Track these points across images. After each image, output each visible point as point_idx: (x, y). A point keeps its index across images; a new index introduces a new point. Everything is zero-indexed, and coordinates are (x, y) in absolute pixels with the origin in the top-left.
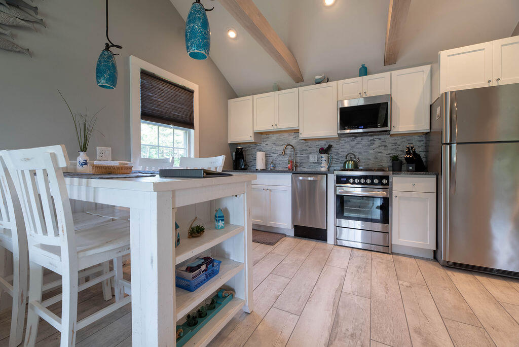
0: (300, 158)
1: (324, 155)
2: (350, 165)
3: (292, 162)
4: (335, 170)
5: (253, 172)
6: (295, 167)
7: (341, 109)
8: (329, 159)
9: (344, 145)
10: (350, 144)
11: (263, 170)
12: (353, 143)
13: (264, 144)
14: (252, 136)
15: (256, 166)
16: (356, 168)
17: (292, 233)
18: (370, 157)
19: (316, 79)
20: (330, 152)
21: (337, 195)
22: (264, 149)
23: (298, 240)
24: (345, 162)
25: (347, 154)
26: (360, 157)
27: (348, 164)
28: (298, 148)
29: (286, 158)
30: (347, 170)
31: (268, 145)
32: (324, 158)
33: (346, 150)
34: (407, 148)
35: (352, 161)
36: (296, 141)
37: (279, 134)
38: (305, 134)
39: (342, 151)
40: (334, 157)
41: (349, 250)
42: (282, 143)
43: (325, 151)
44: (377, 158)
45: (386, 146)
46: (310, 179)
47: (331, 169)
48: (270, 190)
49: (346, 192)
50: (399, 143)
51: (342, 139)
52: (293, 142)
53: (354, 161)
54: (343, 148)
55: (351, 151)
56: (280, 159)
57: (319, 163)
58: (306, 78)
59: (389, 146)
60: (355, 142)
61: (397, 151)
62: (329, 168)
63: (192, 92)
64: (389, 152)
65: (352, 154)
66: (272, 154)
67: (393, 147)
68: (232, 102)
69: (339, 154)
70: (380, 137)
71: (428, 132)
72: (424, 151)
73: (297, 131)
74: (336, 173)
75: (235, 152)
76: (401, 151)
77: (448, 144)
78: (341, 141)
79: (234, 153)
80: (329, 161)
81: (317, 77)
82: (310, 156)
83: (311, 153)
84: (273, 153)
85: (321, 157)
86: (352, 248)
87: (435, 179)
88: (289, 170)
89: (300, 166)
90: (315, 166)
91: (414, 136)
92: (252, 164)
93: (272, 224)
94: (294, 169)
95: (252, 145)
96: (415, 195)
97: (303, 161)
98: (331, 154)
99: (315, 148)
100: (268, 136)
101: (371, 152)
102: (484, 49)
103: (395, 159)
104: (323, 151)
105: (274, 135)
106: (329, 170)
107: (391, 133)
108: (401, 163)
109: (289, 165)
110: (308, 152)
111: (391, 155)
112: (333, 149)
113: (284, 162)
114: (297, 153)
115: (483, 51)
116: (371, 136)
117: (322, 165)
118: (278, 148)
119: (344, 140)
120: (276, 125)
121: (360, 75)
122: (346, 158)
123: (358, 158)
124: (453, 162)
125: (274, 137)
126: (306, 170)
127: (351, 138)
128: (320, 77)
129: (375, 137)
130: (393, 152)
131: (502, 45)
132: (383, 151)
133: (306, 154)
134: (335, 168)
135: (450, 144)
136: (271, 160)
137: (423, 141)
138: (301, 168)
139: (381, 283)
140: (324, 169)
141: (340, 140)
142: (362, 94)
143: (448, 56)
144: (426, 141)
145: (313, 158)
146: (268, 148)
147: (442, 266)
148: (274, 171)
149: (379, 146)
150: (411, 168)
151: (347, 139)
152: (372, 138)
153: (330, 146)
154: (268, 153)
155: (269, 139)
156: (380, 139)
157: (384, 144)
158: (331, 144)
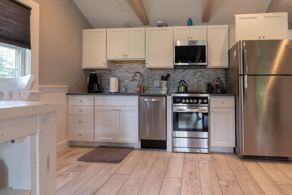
0: (147, 83)
1: (164, 82)
2: (182, 89)
3: (140, 86)
4: (172, 93)
5: (107, 95)
6: (143, 90)
7: (176, 47)
8: (168, 84)
9: (178, 75)
10: (182, 74)
11: (116, 93)
12: (184, 74)
13: (117, 71)
14: (105, 63)
15: (109, 89)
16: (186, 91)
17: (139, 146)
18: (194, 84)
19: (158, 23)
20: (169, 80)
21: (173, 112)
22: (118, 75)
23: (143, 152)
24: (179, 87)
25: (180, 81)
26: (189, 83)
27: (181, 88)
28: (145, 75)
29: (136, 83)
30: (180, 93)
31: (121, 72)
32: (164, 84)
33: (179, 78)
34: (217, 78)
35: (183, 86)
36: (144, 70)
37: (131, 64)
38: (150, 64)
39: (176, 79)
40: (172, 83)
41: (182, 155)
42: (132, 71)
43: (165, 78)
44: (198, 84)
45: (203, 76)
46: (153, 100)
47: (170, 92)
48: (120, 111)
49: (180, 110)
50: (211, 74)
51: (177, 70)
52: (142, 71)
53: (184, 86)
54: (177, 76)
55: (183, 79)
56: (131, 84)
57: (161, 87)
58: (151, 21)
59: (206, 76)
60: (185, 73)
61: (210, 80)
62: (168, 91)
63: (29, 9)
64: (206, 80)
65: (183, 81)
66: (124, 80)
67: (208, 77)
68: (86, 32)
69: (175, 81)
70: (200, 70)
71: (228, 68)
72: (224, 81)
73: (143, 62)
74: (173, 95)
75: (90, 77)
76: (212, 80)
77: (241, 75)
78: (176, 72)
79: (88, 78)
80: (168, 85)
81: (159, 22)
82: (155, 82)
83: (155, 80)
84: (126, 79)
85: (163, 83)
86: (185, 152)
87: (234, 99)
88: (138, 93)
89: (147, 89)
90: (158, 90)
91: (219, 71)
92: (106, 87)
93: (121, 140)
94: (142, 92)
95: (107, 72)
96: (223, 110)
97: (149, 86)
98: (170, 81)
99: (158, 76)
100: (121, 65)
101: (195, 80)
102: (257, 18)
103: (209, 85)
104: (164, 78)
105: (126, 64)
106: (168, 93)
107: (207, 67)
108: (213, 88)
109: (138, 89)
110: (153, 79)
111: (207, 82)
112: (171, 78)
113: (134, 86)
114: (144, 79)
115: (256, 19)
116: (195, 69)
117: (163, 89)
118: (129, 75)
119: (178, 71)
120: (127, 55)
121: (188, 25)
122: (180, 84)
123: (187, 84)
124: (246, 88)
125: (126, 66)
126: (151, 93)
127: (183, 70)
128: (161, 22)
129: (197, 70)
130: (208, 80)
131: (265, 17)
132: (202, 80)
133: (151, 80)
134: (172, 91)
135: (243, 75)
136: (123, 84)
137: (224, 74)
138: (148, 91)
139: (209, 188)
140: (164, 92)
141: (175, 70)
142: (189, 38)
143: (240, 18)
144: (226, 74)
145: (157, 83)
146: (121, 75)
147: (240, 158)
148: (126, 94)
149: (200, 76)
150: (218, 91)
151: (180, 71)
152: (195, 71)
153: (169, 75)
154: (121, 79)
155: (122, 68)
156: (200, 71)
157: (202, 75)
158: (169, 73)
